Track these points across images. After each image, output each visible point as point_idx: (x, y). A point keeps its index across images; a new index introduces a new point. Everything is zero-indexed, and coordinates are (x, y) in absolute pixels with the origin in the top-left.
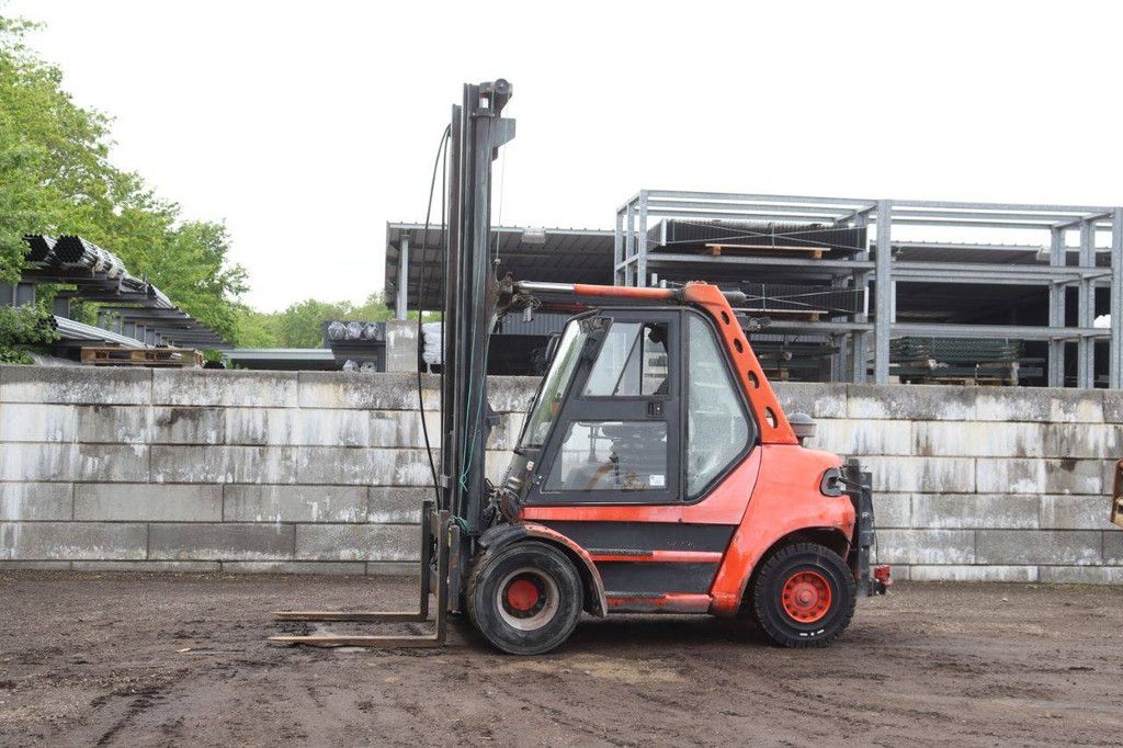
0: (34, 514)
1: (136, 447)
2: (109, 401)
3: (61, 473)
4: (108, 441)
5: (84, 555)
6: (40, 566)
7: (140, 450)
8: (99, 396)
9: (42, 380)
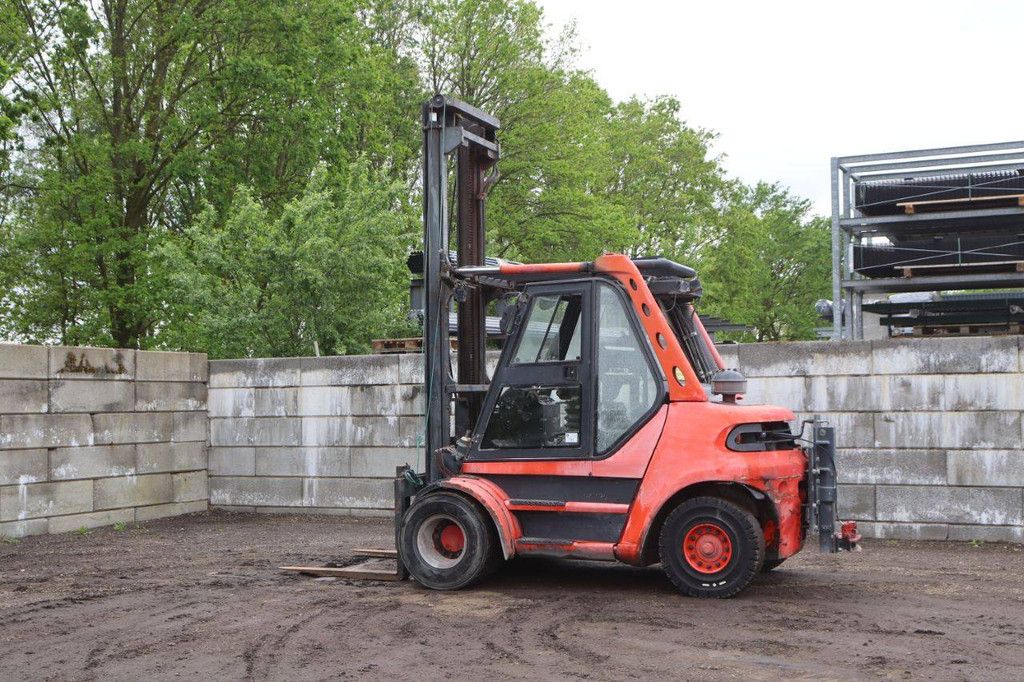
0: (326, 472)
1: (389, 418)
2: (370, 383)
3: (341, 439)
4: (370, 414)
5: (358, 504)
6: (331, 512)
7: (392, 420)
8: (363, 379)
9: (327, 368)
